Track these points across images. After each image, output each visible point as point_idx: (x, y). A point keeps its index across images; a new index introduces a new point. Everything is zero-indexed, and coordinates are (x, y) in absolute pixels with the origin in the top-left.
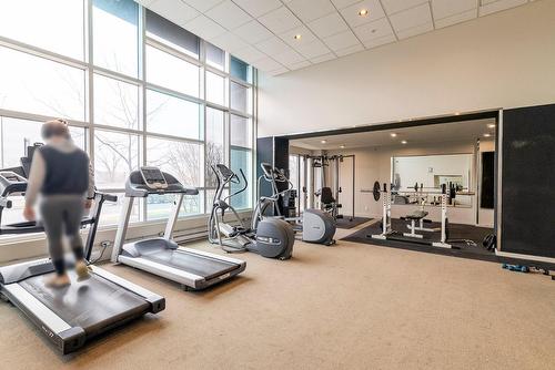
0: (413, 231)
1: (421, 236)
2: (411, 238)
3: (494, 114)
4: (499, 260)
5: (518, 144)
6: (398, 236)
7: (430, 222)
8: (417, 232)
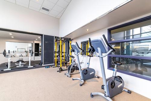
0: (20, 65)
1: (23, 66)
2: (19, 67)
3: (42, 35)
4: (44, 67)
5: (46, 42)
6: (14, 68)
7: (23, 61)
8: (21, 65)
